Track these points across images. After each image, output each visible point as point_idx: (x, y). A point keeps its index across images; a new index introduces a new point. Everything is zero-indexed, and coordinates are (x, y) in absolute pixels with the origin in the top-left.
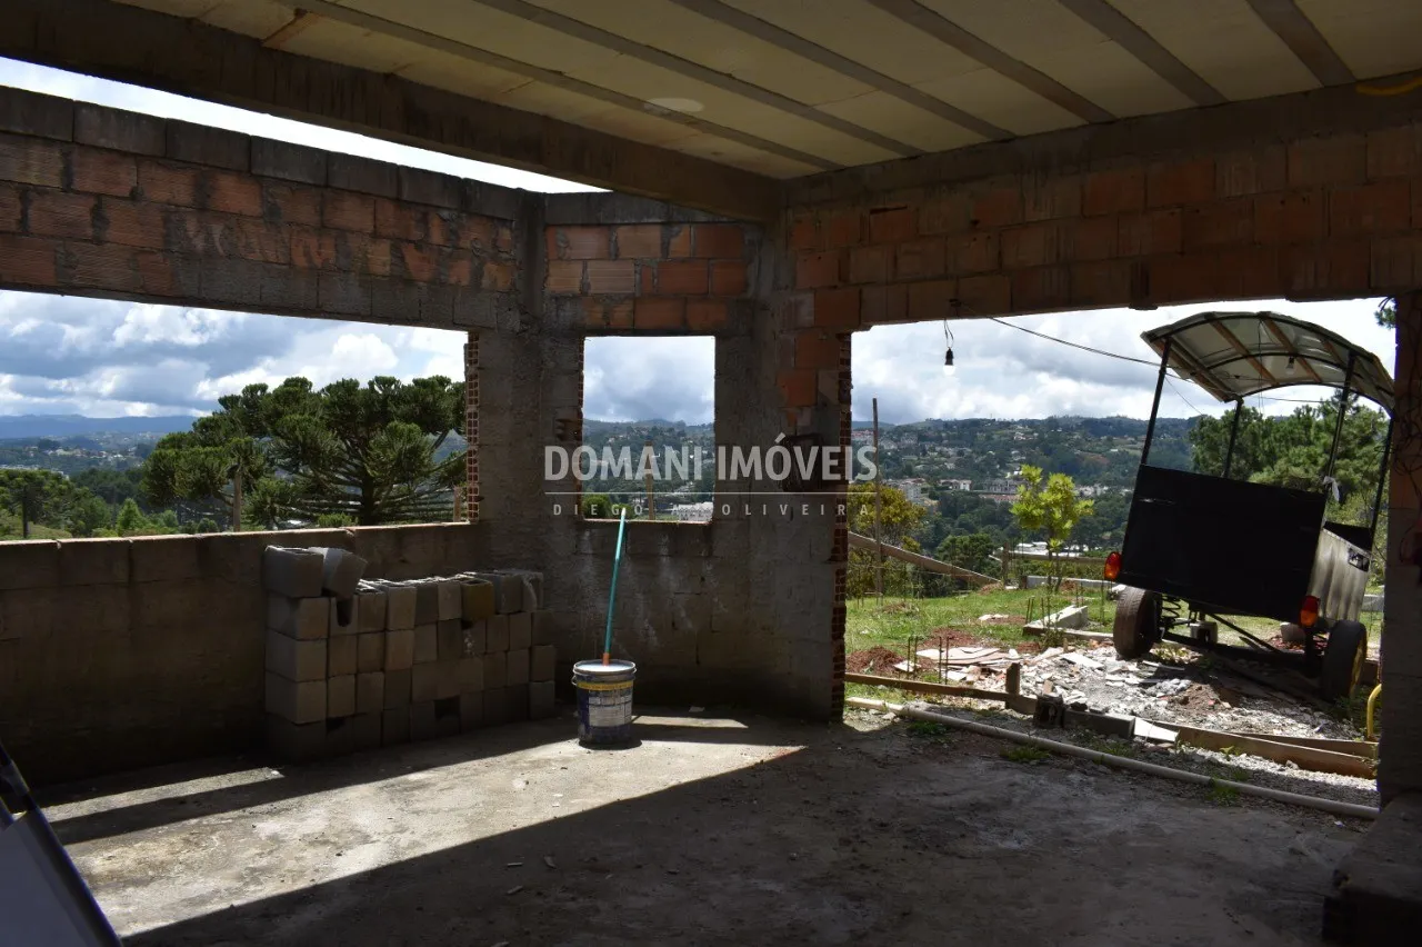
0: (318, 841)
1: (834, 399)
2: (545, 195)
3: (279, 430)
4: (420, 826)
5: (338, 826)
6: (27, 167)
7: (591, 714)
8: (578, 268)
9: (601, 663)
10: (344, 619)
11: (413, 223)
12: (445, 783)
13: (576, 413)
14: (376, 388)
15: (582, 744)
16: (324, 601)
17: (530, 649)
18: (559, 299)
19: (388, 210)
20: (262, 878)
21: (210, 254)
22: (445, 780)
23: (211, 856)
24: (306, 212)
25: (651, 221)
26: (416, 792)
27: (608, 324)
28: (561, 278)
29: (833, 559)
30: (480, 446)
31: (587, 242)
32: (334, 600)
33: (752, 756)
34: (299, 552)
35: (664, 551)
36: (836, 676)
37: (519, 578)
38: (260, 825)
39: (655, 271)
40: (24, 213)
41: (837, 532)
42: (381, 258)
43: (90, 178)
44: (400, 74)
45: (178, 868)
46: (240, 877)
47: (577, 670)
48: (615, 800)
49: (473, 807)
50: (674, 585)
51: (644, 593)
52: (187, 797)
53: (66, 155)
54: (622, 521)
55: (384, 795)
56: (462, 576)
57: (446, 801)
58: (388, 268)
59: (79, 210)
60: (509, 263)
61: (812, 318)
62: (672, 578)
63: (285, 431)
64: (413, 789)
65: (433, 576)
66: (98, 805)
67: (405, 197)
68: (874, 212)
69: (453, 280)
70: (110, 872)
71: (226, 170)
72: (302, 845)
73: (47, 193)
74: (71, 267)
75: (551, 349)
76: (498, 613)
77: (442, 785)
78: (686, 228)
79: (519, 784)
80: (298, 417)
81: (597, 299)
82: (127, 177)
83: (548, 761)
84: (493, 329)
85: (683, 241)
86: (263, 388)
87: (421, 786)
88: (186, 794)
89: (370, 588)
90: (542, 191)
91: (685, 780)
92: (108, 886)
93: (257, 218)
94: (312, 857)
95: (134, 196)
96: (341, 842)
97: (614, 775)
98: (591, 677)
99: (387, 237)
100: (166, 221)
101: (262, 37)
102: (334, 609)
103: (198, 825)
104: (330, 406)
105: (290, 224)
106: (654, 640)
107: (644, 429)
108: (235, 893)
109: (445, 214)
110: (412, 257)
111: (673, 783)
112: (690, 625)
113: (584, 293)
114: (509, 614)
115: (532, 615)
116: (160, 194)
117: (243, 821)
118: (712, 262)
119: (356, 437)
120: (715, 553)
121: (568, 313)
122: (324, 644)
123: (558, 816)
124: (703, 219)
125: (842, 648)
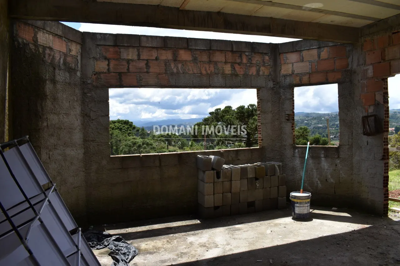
0: (203, 245)
1: (382, 102)
2: (279, 44)
3: (224, 121)
4: (234, 243)
5: (210, 241)
6: (128, 54)
7: (296, 209)
8: (291, 65)
9: (300, 192)
10: (218, 177)
11: (237, 57)
12: (246, 229)
13: (292, 112)
14: (250, 107)
15: (293, 219)
16: (212, 172)
17: (278, 187)
18: (285, 76)
19: (229, 55)
20: (183, 256)
21: (178, 73)
22: (246, 228)
23: (172, 247)
24: (205, 58)
25: (314, 48)
26: (236, 231)
27: (301, 83)
28: (286, 69)
29: (383, 159)
30: (261, 124)
31: (293, 57)
32: (215, 171)
33: (352, 227)
34: (205, 157)
35: (322, 156)
36: (385, 200)
37: (274, 165)
38: (188, 238)
39: (316, 64)
40: (128, 67)
41: (384, 149)
42: (228, 69)
43: (145, 55)
44: (222, 11)
45: (163, 250)
46: (178, 255)
47: (291, 195)
48: (299, 240)
49: (252, 238)
50: (326, 167)
51: (316, 170)
52: (173, 227)
53: (138, 50)
54: (308, 146)
55: (227, 232)
56: (256, 164)
57: (245, 235)
58: (230, 72)
59: (142, 64)
60: (269, 67)
61: (372, 74)
62: (325, 165)
63: (225, 120)
64: (236, 230)
65: (247, 164)
66: (150, 227)
67: (234, 50)
68: (393, 33)
69: (250, 73)
70: (145, 249)
71: (181, 49)
72: (198, 246)
73: (133, 61)
74: (141, 80)
75: (283, 92)
76: (266, 176)
77: (245, 230)
78: (326, 48)
79: (268, 232)
80: (228, 117)
81: (297, 75)
82: (154, 54)
83: (280, 224)
84: (264, 87)
85: (325, 53)
86: (220, 109)
87: (239, 229)
88: (173, 226)
89: (227, 167)
90: (278, 43)
91: (325, 235)
92: (143, 253)
93: (191, 61)
94: (200, 251)
95: (157, 59)
96: (209, 246)
97: (301, 231)
98: (295, 197)
99: (229, 63)
100: (166, 65)
101: (179, 7)
102: (215, 174)
103: (173, 236)
104: (237, 113)
105: (200, 62)
106: (320, 185)
107: (333, 115)
108: (175, 260)
109: (247, 54)
110: (237, 67)
111: (320, 236)
112: (332, 181)
113: (293, 73)
114: (271, 176)
115: (278, 176)
116: (163, 57)
117: (185, 236)
118: (335, 59)
119: (245, 121)
120: (340, 156)
121: (288, 80)
122: (213, 184)
123: (278, 244)
124: (332, 45)
125: (387, 190)
